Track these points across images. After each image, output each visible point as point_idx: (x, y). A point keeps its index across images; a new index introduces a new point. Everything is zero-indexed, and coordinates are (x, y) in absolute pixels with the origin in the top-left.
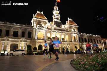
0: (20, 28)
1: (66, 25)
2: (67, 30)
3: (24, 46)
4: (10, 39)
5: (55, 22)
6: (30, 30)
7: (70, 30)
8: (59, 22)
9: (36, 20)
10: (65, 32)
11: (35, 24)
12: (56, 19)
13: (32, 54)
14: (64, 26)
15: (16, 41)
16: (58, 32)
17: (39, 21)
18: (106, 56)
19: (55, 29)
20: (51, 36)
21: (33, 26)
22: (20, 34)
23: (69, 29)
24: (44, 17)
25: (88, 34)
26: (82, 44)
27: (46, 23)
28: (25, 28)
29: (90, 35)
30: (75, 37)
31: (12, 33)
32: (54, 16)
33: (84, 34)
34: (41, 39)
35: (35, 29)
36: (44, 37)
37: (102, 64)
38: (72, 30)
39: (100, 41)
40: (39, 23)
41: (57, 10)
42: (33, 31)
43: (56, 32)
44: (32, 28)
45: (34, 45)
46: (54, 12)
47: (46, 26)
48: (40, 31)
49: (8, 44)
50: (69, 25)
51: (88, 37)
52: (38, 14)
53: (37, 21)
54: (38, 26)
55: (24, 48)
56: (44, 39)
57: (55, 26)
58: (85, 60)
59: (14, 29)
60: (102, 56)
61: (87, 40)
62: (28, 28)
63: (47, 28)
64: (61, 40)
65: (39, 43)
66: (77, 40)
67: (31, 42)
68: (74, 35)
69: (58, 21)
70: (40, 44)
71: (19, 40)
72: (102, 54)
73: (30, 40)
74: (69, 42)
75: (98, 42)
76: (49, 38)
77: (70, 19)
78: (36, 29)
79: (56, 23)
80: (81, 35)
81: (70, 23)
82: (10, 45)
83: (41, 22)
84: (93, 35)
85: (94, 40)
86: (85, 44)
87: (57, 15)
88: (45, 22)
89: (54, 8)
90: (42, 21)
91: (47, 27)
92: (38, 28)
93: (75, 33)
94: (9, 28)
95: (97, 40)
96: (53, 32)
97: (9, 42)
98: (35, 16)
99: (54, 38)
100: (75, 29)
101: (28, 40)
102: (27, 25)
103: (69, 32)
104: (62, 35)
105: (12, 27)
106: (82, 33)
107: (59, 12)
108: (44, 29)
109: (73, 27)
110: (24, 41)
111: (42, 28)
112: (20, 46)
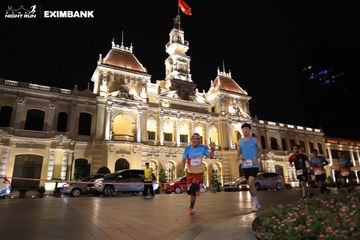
0: (50, 98)
1: (209, 92)
2: (213, 109)
3: (64, 163)
4: (14, 139)
5: (174, 81)
6: (88, 109)
7: (223, 108)
8: (187, 82)
9: (110, 73)
10: (205, 116)
11: (104, 88)
12: (179, 70)
14: (204, 96)
15: (35, 146)
16: (183, 116)
17: (118, 78)
19: (173, 106)
20: (158, 130)
21: (98, 95)
22: (50, 119)
23: (221, 106)
24: (137, 65)
25: (281, 125)
27: (142, 85)
28: (70, 101)
29: (289, 126)
30: (239, 134)
31: (21, 116)
32: (172, 63)
33: (270, 123)
34: (124, 141)
35: (106, 104)
36: (135, 132)
38: (232, 110)
40: (118, 85)
41: (179, 42)
42: (96, 110)
43: (176, 114)
44: (95, 102)
45: (99, 159)
46: (171, 49)
47: (143, 95)
48: (121, 113)
49: (6, 156)
50: (219, 93)
51: (281, 135)
53: (112, 78)
54: (115, 94)
55: (64, 169)
56: (135, 141)
57: (172, 94)
59: (28, 102)
61: (279, 142)
62: (80, 99)
63: (145, 101)
65: (117, 152)
67: (88, 148)
68: (237, 127)
69: (183, 78)
70: (120, 156)
71: (48, 142)
73: (85, 144)
74: (220, 149)
76: (151, 135)
77: (224, 74)
78: (110, 103)
79: (177, 85)
80: (258, 128)
81: (222, 85)
82: (12, 160)
83: (126, 80)
84: (299, 128)
85: (303, 144)
86: (273, 159)
87: (179, 60)
88: (139, 80)
89: (171, 34)
90: (128, 78)
91: (148, 99)
92: (116, 103)
93: (239, 121)
94: (13, 100)
95: (312, 145)
96: (165, 117)
97: (9, 148)
98: (105, 59)
99: (168, 137)
100: (239, 105)
101: (78, 144)
102: (76, 91)
103: (220, 118)
104: (196, 125)
105: (22, 96)
106: (262, 122)
107: (187, 48)
108: (134, 105)
109: (233, 99)
110: (65, 147)
111: (129, 102)
112: (51, 163)
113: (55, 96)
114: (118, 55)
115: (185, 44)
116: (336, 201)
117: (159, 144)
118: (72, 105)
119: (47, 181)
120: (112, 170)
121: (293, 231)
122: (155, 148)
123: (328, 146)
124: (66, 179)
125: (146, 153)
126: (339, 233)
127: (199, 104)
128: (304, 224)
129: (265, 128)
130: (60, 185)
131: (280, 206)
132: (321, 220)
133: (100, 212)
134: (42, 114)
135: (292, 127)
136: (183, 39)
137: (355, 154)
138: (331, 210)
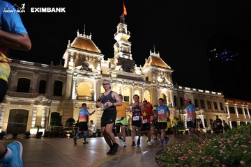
0: (34, 71)
1: (144, 67)
2: (147, 78)
3: (43, 115)
4: (9, 99)
5: (120, 59)
6: (60, 78)
7: (154, 78)
8: (129, 60)
9: (75, 53)
10: (141, 83)
11: (72, 63)
12: (123, 52)
13: (62, 134)
14: (140, 70)
15: (24, 103)
16: (126, 83)
17: (81, 57)
18: (236, 143)
19: (119, 76)
21: (67, 68)
22: (34, 85)
23: (152, 76)
24: (93, 48)
25: (194, 90)
26: (180, 113)
27: (97, 62)
28: (48, 72)
29: (199, 90)
31: (14, 82)
32: (118, 47)
33: (186, 88)
34: (85, 100)
35: (73, 74)
36: (93, 94)
37: (229, 160)
38: (160, 79)
39: (221, 104)
40: (81, 61)
41: (124, 32)
42: (66, 79)
43: (121, 82)
44: (65, 73)
45: (68, 112)
46: (118, 37)
47: (99, 68)
48: (83, 81)
49: (3, 110)
50: (151, 67)
51: (194, 96)
52: (81, 40)
53: (77, 56)
54: (80, 67)
55: (43, 119)
56: (93, 100)
57: (118, 68)
58: (190, 152)
59: (19, 73)
60: (226, 141)
61: (193, 102)
62: (55, 71)
63: (100, 73)
65: (80, 108)
66: (169, 102)
67: (60, 105)
68: (164, 91)
69: (126, 57)
71: (32, 100)
72: (227, 137)
73: (58, 102)
75: (216, 108)
77: (154, 54)
78: (75, 74)
79: (122, 62)
80: (178, 92)
81: (153, 62)
82: (8, 113)
83: (87, 58)
84: (206, 92)
85: (209, 103)
87: (123, 44)
88: (96, 58)
89: (119, 27)
90: (88, 57)
91: (102, 71)
92: (80, 74)
93: (165, 87)
96: (114, 84)
97: (5, 105)
98: (72, 44)
100: (165, 76)
101: (53, 102)
102: (52, 65)
103: (152, 84)
104: (135, 90)
105: (15, 69)
106: (180, 87)
107: (129, 36)
108: (92, 75)
109: (160, 71)
110: (44, 104)
111: (89, 73)
112: (35, 115)
113: (38, 69)
115: (128, 33)
118: (49, 75)
119: (32, 128)
123: (227, 104)
124: (45, 127)
125: (100, 109)
127: (137, 75)
129: (183, 91)
130: (40, 130)
134: (29, 81)
135: (202, 91)
136: (126, 30)
137: (245, 110)
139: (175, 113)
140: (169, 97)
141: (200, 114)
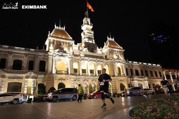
0: (25, 54)
1: (104, 48)
2: (106, 56)
3: (32, 86)
4: (7, 75)
5: (86, 43)
6: (43, 58)
7: (111, 56)
9: (54, 40)
10: (102, 60)
11: (51, 48)
12: (88, 38)
14: (101, 50)
15: (18, 78)
16: (91, 60)
17: (58, 43)
19: (86, 56)
20: (79, 67)
21: (49, 51)
22: (25, 64)
23: (110, 54)
24: (67, 36)
25: (140, 63)
26: (131, 80)
27: (70, 46)
28: (35, 55)
29: (144, 64)
30: (119, 68)
31: (10, 63)
32: (84, 34)
33: (134, 62)
34: (62, 74)
35: (53, 56)
36: (68, 69)
38: (115, 57)
39: (160, 72)
40: (58, 46)
41: (88, 24)
42: (48, 59)
43: (87, 60)
44: (47, 55)
45: (50, 83)
46: (84, 28)
47: (71, 51)
48: (60, 60)
49: (3, 83)
50: (109, 48)
51: (140, 68)
53: (55, 43)
54: (57, 50)
55: (32, 89)
56: (68, 73)
57: (85, 50)
59: (14, 56)
61: (140, 72)
62: (40, 54)
63: (72, 54)
64: (97, 74)
65: (59, 80)
66: (123, 72)
67: (44, 78)
68: (118, 65)
69: (91, 42)
70: (60, 82)
71: (24, 75)
73: (43, 76)
75: (157, 76)
76: (76, 71)
77: (111, 39)
79: (87, 45)
80: (129, 66)
81: (110, 44)
82: (7, 85)
83: (62, 44)
84: (149, 64)
85: (151, 72)
86: (137, 80)
87: (88, 33)
88: (69, 43)
89: (84, 21)
90: (63, 42)
92: (58, 55)
93: (119, 62)
94: (6, 55)
95: (156, 73)
96: (82, 61)
97: (5, 79)
98: (51, 34)
99: (84, 71)
100: (119, 54)
101: (39, 76)
102: (37, 50)
103: (110, 60)
104: (97, 65)
105: (11, 53)
106: (130, 62)
107: (92, 27)
108: (67, 56)
109: (115, 51)
110: (33, 78)
111: (64, 54)
112: (26, 86)
113: (27, 52)
114: (58, 31)
115: (91, 25)
116: (171, 100)
117: (79, 75)
120: (57, 89)
121: (150, 116)
122: (78, 77)
123: (164, 73)
124: (34, 94)
125: (73, 80)
126: (174, 116)
127: (99, 54)
128: (156, 112)
129: (132, 65)
130: (31, 97)
131: (143, 103)
132: (164, 109)
133: (51, 110)
134: (21, 62)
135: (146, 64)
136: (90, 22)
138: (169, 104)
139: (127, 80)
140: (122, 69)
141: (145, 81)
